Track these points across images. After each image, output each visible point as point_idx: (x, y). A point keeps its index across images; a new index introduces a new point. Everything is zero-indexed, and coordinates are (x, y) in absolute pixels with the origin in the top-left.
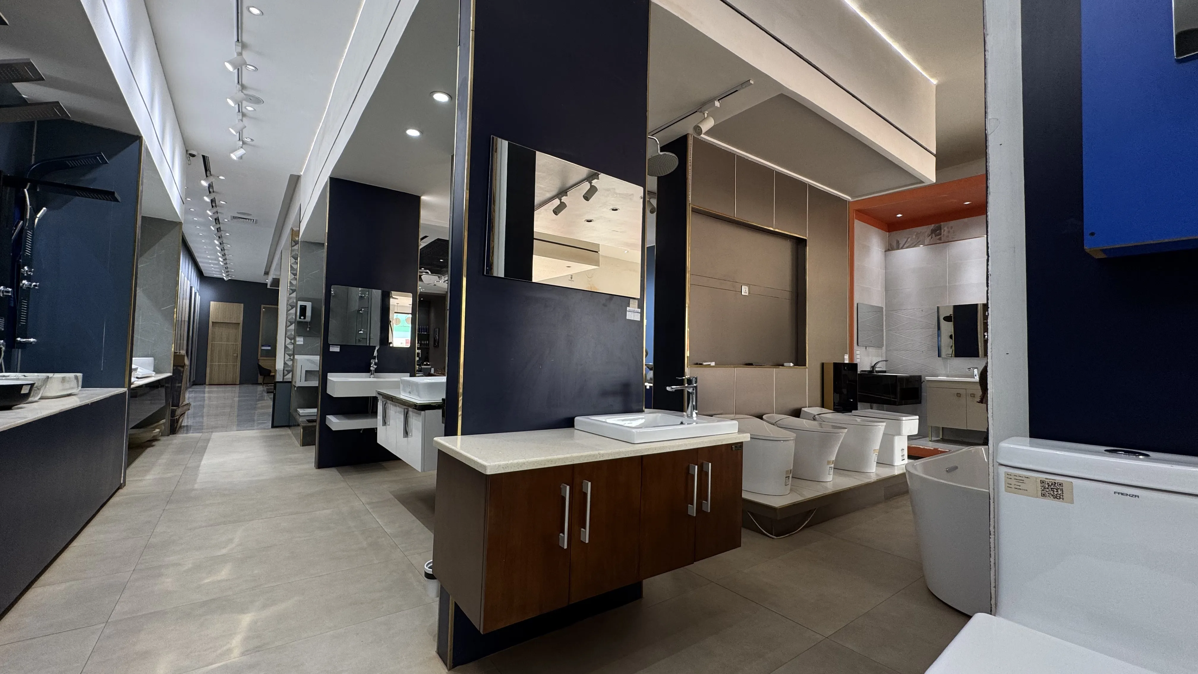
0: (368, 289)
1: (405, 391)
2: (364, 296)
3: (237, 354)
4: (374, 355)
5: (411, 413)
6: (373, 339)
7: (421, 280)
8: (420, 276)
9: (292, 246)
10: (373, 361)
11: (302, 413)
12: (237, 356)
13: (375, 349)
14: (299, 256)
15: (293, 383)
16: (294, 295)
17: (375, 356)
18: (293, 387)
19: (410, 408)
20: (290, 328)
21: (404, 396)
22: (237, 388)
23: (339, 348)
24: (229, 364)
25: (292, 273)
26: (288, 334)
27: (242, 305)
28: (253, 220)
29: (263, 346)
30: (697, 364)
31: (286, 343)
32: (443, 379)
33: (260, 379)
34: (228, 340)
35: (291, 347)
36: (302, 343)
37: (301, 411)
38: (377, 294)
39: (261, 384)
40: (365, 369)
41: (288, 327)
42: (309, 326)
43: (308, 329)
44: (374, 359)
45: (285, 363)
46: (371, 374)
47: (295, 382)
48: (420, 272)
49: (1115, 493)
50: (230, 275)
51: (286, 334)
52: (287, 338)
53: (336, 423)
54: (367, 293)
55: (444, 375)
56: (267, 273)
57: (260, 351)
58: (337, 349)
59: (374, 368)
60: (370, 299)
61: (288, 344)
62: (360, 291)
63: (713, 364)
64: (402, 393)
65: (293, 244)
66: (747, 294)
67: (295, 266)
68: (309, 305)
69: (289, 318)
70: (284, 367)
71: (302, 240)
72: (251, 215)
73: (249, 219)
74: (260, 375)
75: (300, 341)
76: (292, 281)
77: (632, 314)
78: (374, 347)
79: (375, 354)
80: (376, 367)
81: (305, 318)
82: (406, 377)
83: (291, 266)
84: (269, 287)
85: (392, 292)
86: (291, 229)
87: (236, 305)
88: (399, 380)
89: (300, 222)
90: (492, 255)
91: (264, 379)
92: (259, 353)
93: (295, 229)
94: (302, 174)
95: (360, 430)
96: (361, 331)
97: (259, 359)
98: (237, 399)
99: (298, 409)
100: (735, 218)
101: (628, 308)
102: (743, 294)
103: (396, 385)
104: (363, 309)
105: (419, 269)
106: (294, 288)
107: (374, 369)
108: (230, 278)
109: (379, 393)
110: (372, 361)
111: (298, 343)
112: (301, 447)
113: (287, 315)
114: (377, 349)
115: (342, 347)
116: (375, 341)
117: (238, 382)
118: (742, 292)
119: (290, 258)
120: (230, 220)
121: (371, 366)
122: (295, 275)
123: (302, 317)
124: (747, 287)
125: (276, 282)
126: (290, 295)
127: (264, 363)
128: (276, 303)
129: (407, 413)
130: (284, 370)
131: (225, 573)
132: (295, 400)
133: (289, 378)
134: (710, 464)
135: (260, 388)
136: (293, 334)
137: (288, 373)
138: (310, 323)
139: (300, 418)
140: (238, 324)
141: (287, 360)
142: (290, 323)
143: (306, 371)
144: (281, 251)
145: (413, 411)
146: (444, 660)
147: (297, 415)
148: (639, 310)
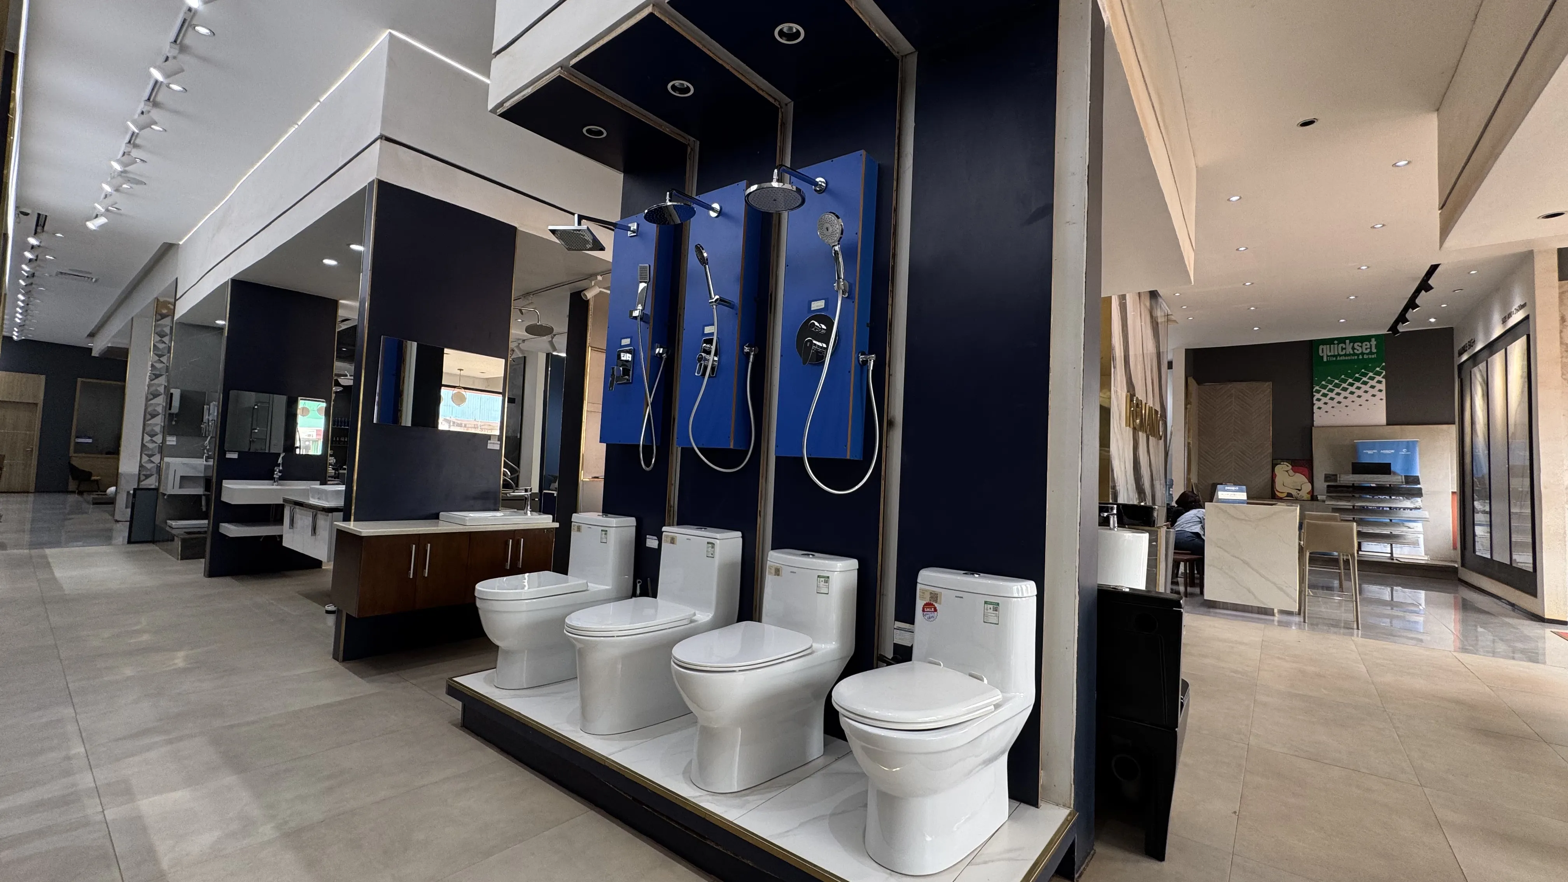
0: (272, 395)
1: (313, 497)
3: (32, 448)
5: (319, 516)
9: (157, 320)
12: (32, 451)
13: (280, 456)
15: (161, 490)
16: (160, 380)
17: (280, 464)
18: (160, 496)
19: (317, 510)
20: (150, 422)
21: (313, 501)
22: (31, 497)
23: (237, 455)
25: (155, 354)
26: (148, 429)
27: (43, 377)
28: (92, 279)
29: (77, 437)
31: (144, 442)
32: (342, 488)
33: (72, 485)
34: (16, 428)
35: (153, 446)
36: (174, 442)
37: (174, 523)
38: (281, 400)
39: (73, 492)
40: (268, 476)
41: (148, 421)
43: (178, 428)
44: (278, 467)
45: (141, 466)
46: (275, 482)
47: (164, 489)
49: (588, 527)
50: (25, 335)
51: (143, 428)
52: (145, 434)
53: (231, 530)
55: (344, 484)
56: (92, 335)
57: (72, 444)
58: (235, 456)
59: (277, 475)
61: (147, 442)
64: (311, 499)
65: (159, 317)
67: (161, 346)
68: (177, 393)
69: (151, 409)
70: (139, 471)
71: (181, 320)
72: (91, 273)
73: (89, 278)
74: (73, 479)
75: (172, 440)
76: (155, 363)
77: (493, 445)
78: (279, 455)
79: (280, 461)
80: (280, 474)
82: (316, 485)
83: (155, 345)
84: (95, 354)
85: (301, 397)
86: (156, 297)
87: (31, 376)
88: (309, 488)
91: (79, 486)
92: (72, 448)
93: (163, 303)
94: (181, 243)
95: (260, 537)
96: (256, 429)
97: (70, 455)
98: (29, 515)
99: (168, 521)
101: (489, 441)
103: (306, 492)
106: (159, 372)
107: (278, 477)
108: (23, 338)
109: (285, 500)
110: (276, 468)
111: (168, 442)
112: (179, 561)
113: (145, 405)
114: (282, 456)
115: (240, 453)
116: (277, 446)
117: (32, 488)
120: (54, 275)
121: (275, 474)
122: (162, 357)
123: (168, 409)
127: (80, 462)
129: (316, 515)
130: (139, 474)
131: (145, 637)
132: (161, 510)
133: (151, 483)
134: (522, 540)
135: (72, 498)
136: (158, 429)
137: (147, 477)
138: (177, 414)
139: (174, 532)
140: (36, 404)
141: (146, 462)
142: (148, 417)
143: (182, 478)
144: (130, 318)
145: (321, 514)
146: (337, 660)
147: (168, 529)
148: (499, 442)
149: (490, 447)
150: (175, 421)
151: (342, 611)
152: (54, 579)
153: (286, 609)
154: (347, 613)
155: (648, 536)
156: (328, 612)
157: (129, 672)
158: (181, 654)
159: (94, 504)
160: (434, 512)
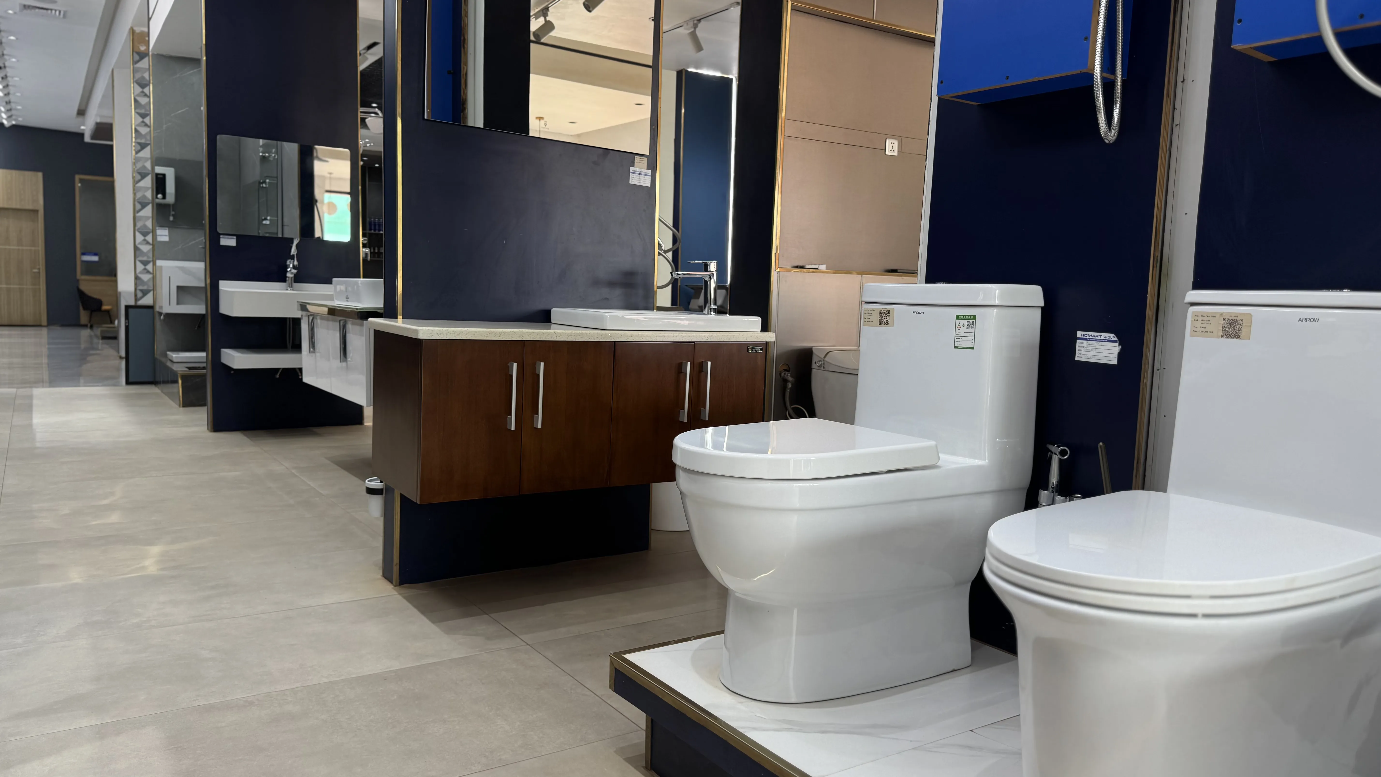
0: (275, 142)
1: (340, 298)
2: (269, 156)
3: (39, 269)
4: (292, 253)
5: (350, 326)
6: (288, 226)
7: (364, 125)
8: (363, 120)
9: (135, 62)
10: (290, 264)
11: (176, 357)
12: (39, 273)
13: (292, 243)
14: (151, 81)
15: (157, 309)
16: (146, 153)
17: (294, 255)
18: (157, 315)
19: (347, 318)
20: (141, 214)
21: (339, 303)
22: (44, 331)
23: (235, 240)
24: (25, 286)
25: (138, 113)
26: (139, 224)
27: (40, 174)
28: (60, 12)
29: (84, 254)
30: (797, 267)
31: (137, 242)
33: (84, 317)
34: (20, 242)
35: (145, 248)
36: (166, 239)
37: (175, 356)
38: (291, 149)
39: (85, 326)
40: (278, 275)
41: (137, 212)
42: (173, 213)
43: (171, 218)
44: (292, 259)
45: (137, 278)
46: (288, 284)
47: (161, 307)
48: (361, 112)
49: (913, 312)
50: (14, 117)
51: (135, 225)
52: (136, 233)
53: (236, 359)
54: (274, 150)
56: (81, 112)
57: (79, 263)
58: (232, 242)
59: (292, 273)
60: (279, 163)
61: (139, 244)
62: (261, 147)
63: (823, 267)
64: (336, 301)
65: (137, 57)
66: (895, 154)
67: (143, 101)
68: (170, 173)
69: (139, 195)
70: (135, 284)
71: (155, 53)
73: (51, 10)
74: (85, 309)
75: (163, 235)
76: (138, 128)
77: (638, 177)
78: (291, 241)
79: (294, 251)
80: (295, 272)
81: (164, 197)
83: (136, 101)
84: (87, 139)
85: (317, 147)
86: (130, 29)
87: (28, 174)
89: (149, 19)
90: (464, 87)
91: (90, 317)
92: (79, 268)
93: (138, 30)
95: (276, 370)
96: (266, 219)
97: (78, 278)
99: (168, 353)
100: (876, 21)
101: (632, 169)
102: (887, 153)
104: (268, 181)
105: (359, 106)
106: (143, 141)
107: (292, 276)
108: (14, 123)
109: (301, 313)
110: (288, 263)
111: (159, 239)
112: (182, 409)
113: (134, 190)
114: (295, 242)
115: (239, 238)
116: (292, 230)
117: (44, 322)
118: (885, 150)
119: (132, 85)
120: (17, 9)
121: (288, 271)
122: (143, 116)
123: (160, 196)
124: (896, 142)
125: (105, 130)
126: (137, 153)
127: (90, 286)
128: (109, 170)
129: (345, 326)
130: (136, 289)
131: (114, 518)
132: (161, 338)
133: (147, 300)
134: (709, 363)
135: (85, 333)
136: (149, 224)
137: (145, 293)
138: (174, 206)
139: (175, 367)
140: (36, 212)
141: (141, 273)
142: (139, 207)
143: (179, 288)
144: (110, 71)
145: (353, 324)
146: (390, 580)
147: (169, 364)
148: (649, 172)
149: (634, 180)
150: (173, 215)
151: (393, 490)
152: (30, 425)
153: (312, 484)
154: (402, 496)
155: (1079, 334)
156: (371, 491)
157: (76, 576)
158: (156, 550)
159: (104, 338)
160: (542, 306)
